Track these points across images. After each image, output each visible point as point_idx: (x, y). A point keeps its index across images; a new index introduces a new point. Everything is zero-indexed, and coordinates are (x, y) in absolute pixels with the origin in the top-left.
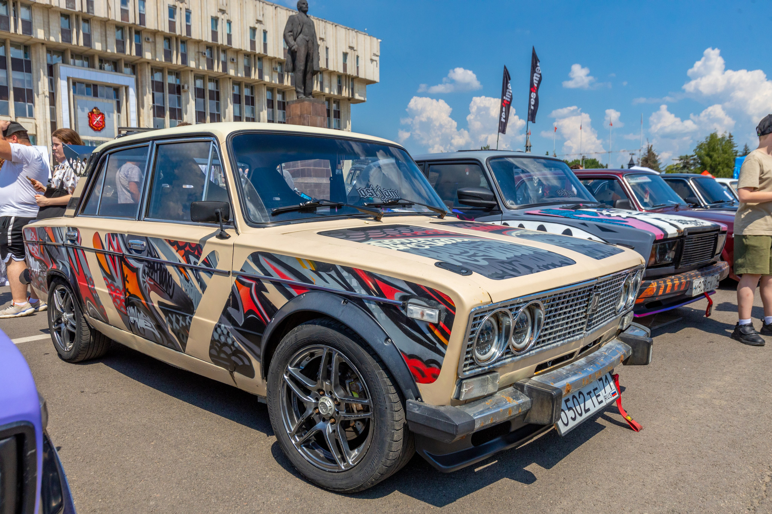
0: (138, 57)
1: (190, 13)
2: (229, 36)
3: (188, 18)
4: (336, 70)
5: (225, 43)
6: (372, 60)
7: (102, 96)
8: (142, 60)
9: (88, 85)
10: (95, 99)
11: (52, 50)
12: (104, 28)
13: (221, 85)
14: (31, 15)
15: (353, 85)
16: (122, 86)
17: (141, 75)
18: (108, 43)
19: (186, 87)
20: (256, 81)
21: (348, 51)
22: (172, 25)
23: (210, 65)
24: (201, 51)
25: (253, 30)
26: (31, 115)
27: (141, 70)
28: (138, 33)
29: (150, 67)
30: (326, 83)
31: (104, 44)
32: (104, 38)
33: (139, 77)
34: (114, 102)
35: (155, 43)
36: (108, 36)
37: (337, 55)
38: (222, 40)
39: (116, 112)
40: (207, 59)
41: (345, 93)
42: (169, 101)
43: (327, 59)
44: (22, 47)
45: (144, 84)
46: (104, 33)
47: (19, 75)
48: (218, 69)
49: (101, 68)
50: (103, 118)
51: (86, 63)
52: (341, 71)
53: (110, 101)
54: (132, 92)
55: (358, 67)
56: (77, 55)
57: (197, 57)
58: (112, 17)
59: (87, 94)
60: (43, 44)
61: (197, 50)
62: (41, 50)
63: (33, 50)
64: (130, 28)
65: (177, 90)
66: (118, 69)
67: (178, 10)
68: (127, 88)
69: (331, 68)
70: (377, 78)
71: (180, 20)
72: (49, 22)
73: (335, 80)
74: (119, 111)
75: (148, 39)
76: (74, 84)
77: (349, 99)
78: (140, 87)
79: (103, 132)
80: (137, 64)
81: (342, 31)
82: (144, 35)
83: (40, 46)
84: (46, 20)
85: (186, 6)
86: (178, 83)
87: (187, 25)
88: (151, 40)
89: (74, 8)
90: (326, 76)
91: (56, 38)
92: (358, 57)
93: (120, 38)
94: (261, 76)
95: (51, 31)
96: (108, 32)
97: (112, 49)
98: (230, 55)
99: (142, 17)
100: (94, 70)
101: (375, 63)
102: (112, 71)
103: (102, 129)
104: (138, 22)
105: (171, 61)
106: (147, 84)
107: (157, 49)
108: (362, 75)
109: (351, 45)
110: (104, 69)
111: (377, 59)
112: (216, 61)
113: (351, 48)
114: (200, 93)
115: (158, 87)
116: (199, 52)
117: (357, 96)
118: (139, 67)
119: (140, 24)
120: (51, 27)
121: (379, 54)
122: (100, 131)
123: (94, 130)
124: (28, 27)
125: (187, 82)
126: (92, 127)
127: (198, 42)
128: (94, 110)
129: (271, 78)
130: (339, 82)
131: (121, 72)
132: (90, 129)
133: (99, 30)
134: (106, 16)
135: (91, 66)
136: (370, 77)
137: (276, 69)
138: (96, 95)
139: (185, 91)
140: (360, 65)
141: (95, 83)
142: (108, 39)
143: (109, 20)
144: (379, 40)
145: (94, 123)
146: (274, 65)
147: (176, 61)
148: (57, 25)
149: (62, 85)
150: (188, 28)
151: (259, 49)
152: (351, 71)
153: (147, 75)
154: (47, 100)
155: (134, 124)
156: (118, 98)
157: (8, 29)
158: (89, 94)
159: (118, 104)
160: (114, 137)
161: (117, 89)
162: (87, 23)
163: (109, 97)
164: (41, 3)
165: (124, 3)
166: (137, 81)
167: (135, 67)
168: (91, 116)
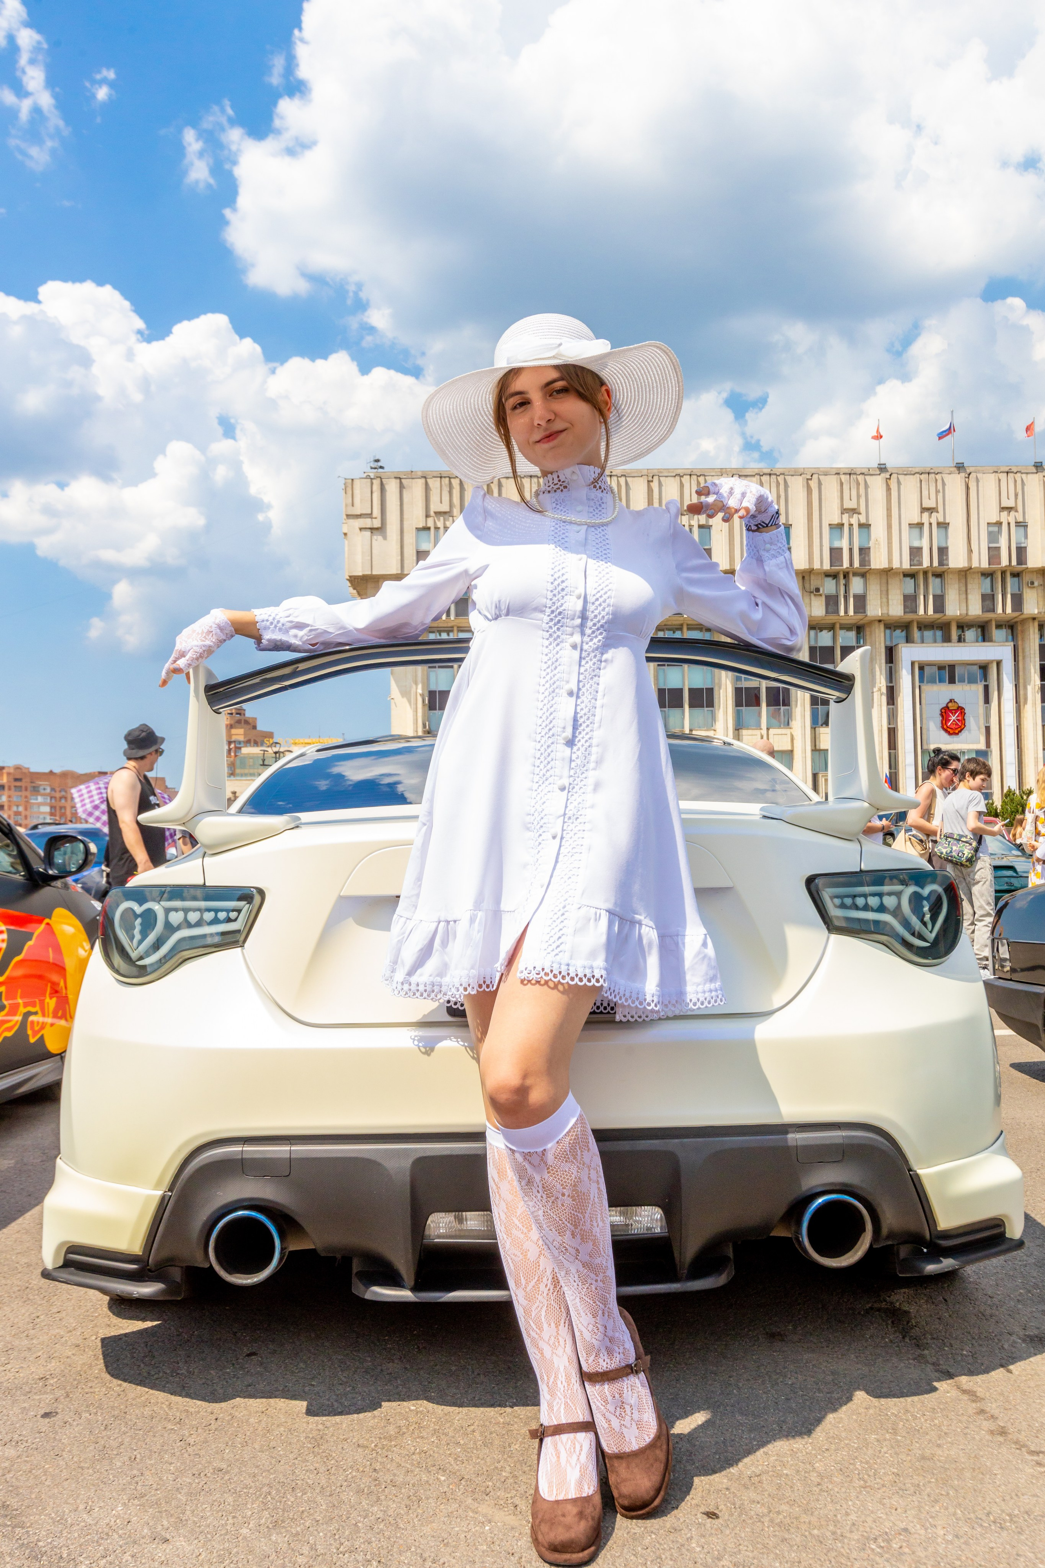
0: (1017, 614)
7: (962, 680)
8: (1023, 616)
9: (941, 668)
10: (952, 686)
11: (890, 625)
12: (963, 581)
14: (865, 587)
16: (992, 661)
17: (1023, 639)
18: (969, 601)
27: (1023, 632)
29: (1036, 624)
31: (963, 604)
32: (964, 596)
33: (1020, 643)
34: (979, 688)
35: (1043, 586)
36: (969, 591)
39: (981, 702)
44: (855, 628)
45: (1027, 653)
46: (964, 589)
49: (960, 639)
50: (962, 714)
51: (938, 636)
53: (974, 687)
54: (1008, 670)
56: (925, 626)
58: (974, 563)
59: (940, 681)
60: (880, 621)
62: (877, 631)
63: (867, 629)
64: (1003, 573)
66: (986, 638)
68: (999, 663)
72: (887, 590)
74: (987, 700)
75: (1031, 583)
76: (921, 668)
78: (1020, 658)
79: (964, 734)
80: (1016, 622)
82: (1023, 579)
83: (877, 623)
84: (884, 588)
88: (1035, 584)
89: (921, 564)
91: (896, 610)
93: (989, 591)
95: (890, 602)
96: (969, 586)
97: (975, 609)
99: (1021, 553)
100: (949, 644)
102: (977, 641)
103: (960, 731)
104: (1013, 562)
106: (1032, 652)
110: (964, 641)
118: (1019, 628)
119: (1018, 564)
120: (890, 597)
122: (957, 734)
123: (950, 734)
124: (861, 601)
126: (946, 731)
128: (950, 705)
131: (990, 640)
132: (943, 733)
133: (957, 586)
134: (966, 564)
135: (947, 639)
138: (952, 681)
141: (950, 663)
142: (970, 597)
143: (970, 569)
145: (949, 723)
148: (898, 592)
149: (904, 675)
153: (1032, 636)
154: (884, 699)
155: (1009, 719)
156: (986, 680)
157: (837, 612)
158: (941, 681)
159: (986, 688)
160: (979, 743)
161: (984, 668)
162: (938, 580)
163: (972, 680)
164: (878, 567)
165: (993, 537)
166: (1015, 649)
167: (1013, 629)
168: (945, 712)
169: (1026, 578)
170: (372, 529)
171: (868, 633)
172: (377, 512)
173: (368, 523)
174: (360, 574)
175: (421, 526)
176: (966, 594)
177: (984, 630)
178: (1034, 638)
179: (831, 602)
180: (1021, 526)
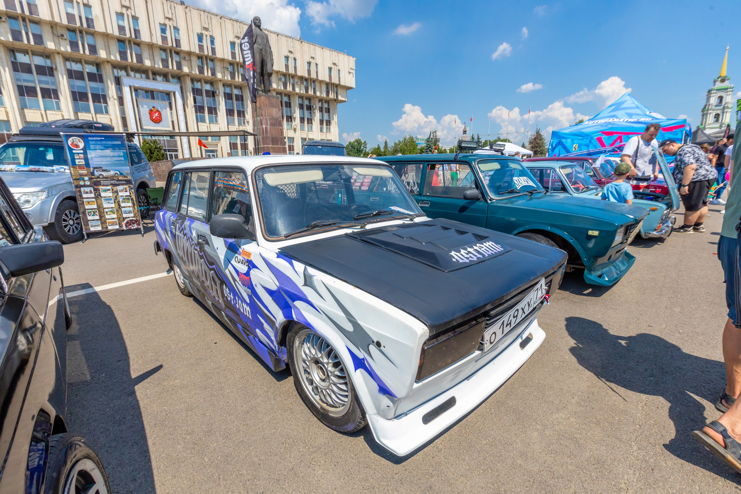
0: (179, 71)
1: (214, 39)
3: (212, 42)
4: (323, 79)
6: (350, 73)
7: (158, 99)
8: (183, 73)
9: (147, 91)
10: (153, 101)
11: (115, 66)
12: (151, 50)
14: (95, 41)
15: (337, 90)
16: (171, 92)
18: (155, 61)
19: (217, 92)
21: (332, 66)
22: (201, 47)
23: (233, 77)
24: (225, 66)
26: (107, 112)
27: (184, 81)
28: (176, 53)
29: (189, 78)
30: (317, 88)
31: (153, 61)
32: (152, 57)
33: (183, 85)
34: (167, 103)
35: (190, 60)
36: (155, 56)
37: (324, 69)
38: (239, 59)
39: (168, 109)
40: (231, 73)
41: (332, 96)
42: (206, 101)
43: (317, 72)
44: (95, 65)
45: (187, 90)
46: (152, 54)
47: (94, 85)
49: (154, 79)
50: (160, 114)
51: (144, 76)
52: (327, 80)
53: (164, 102)
54: (178, 96)
55: (339, 78)
56: (137, 70)
57: (223, 71)
58: (154, 42)
60: (108, 62)
61: (222, 66)
62: (107, 67)
63: (102, 67)
64: (171, 51)
65: (213, 94)
66: (167, 80)
67: (204, 37)
68: (174, 93)
69: (320, 78)
70: (353, 85)
71: (206, 43)
72: (109, 46)
73: (324, 87)
74: (171, 109)
75: (185, 58)
76: (135, 90)
77: (335, 100)
78: (184, 92)
79: (161, 123)
81: (327, 52)
83: (106, 63)
84: (107, 44)
85: (210, 34)
86: (213, 89)
87: (212, 48)
88: (187, 59)
89: (125, 35)
90: (317, 84)
91: (116, 57)
92: (339, 70)
93: (165, 58)
95: (112, 53)
96: (154, 53)
97: (159, 65)
99: (178, 42)
100: (149, 80)
101: (352, 74)
102: (163, 81)
103: (160, 122)
104: (174, 45)
105: (203, 73)
106: (189, 90)
107: (193, 65)
108: (342, 83)
109: (334, 62)
110: (156, 80)
111: (354, 72)
112: (237, 73)
113: (334, 64)
114: (228, 97)
115: (196, 92)
116: (224, 67)
117: (340, 98)
118: (182, 79)
119: (177, 47)
120: (110, 49)
121: (354, 68)
122: (158, 123)
123: (155, 123)
124: (93, 49)
125: (218, 89)
126: (152, 120)
127: (223, 60)
128: (153, 109)
129: (278, 85)
130: (327, 88)
131: (169, 82)
132: (151, 122)
133: (148, 52)
134: (150, 41)
135: (147, 78)
136: (348, 85)
137: (281, 79)
138: (153, 98)
139: (217, 95)
140: (341, 76)
141: (152, 90)
142: (155, 58)
143: (153, 44)
144: (355, 59)
145: (154, 118)
146: (279, 76)
147: (207, 73)
148: (115, 48)
149: (126, 91)
152: (335, 80)
153: (188, 83)
154: (116, 102)
155: (182, 117)
156: (170, 100)
157: (79, 51)
158: (147, 97)
159: (170, 104)
160: (169, 127)
161: (168, 94)
162: (136, 47)
163: (163, 100)
164: (99, 30)
165: (163, 31)
166: (181, 88)
167: (179, 78)
168: (151, 112)
169: (182, 55)
171: (103, 68)
176: (153, 57)
177: (165, 76)
178: (189, 85)
179: (74, 45)
180: (176, 29)
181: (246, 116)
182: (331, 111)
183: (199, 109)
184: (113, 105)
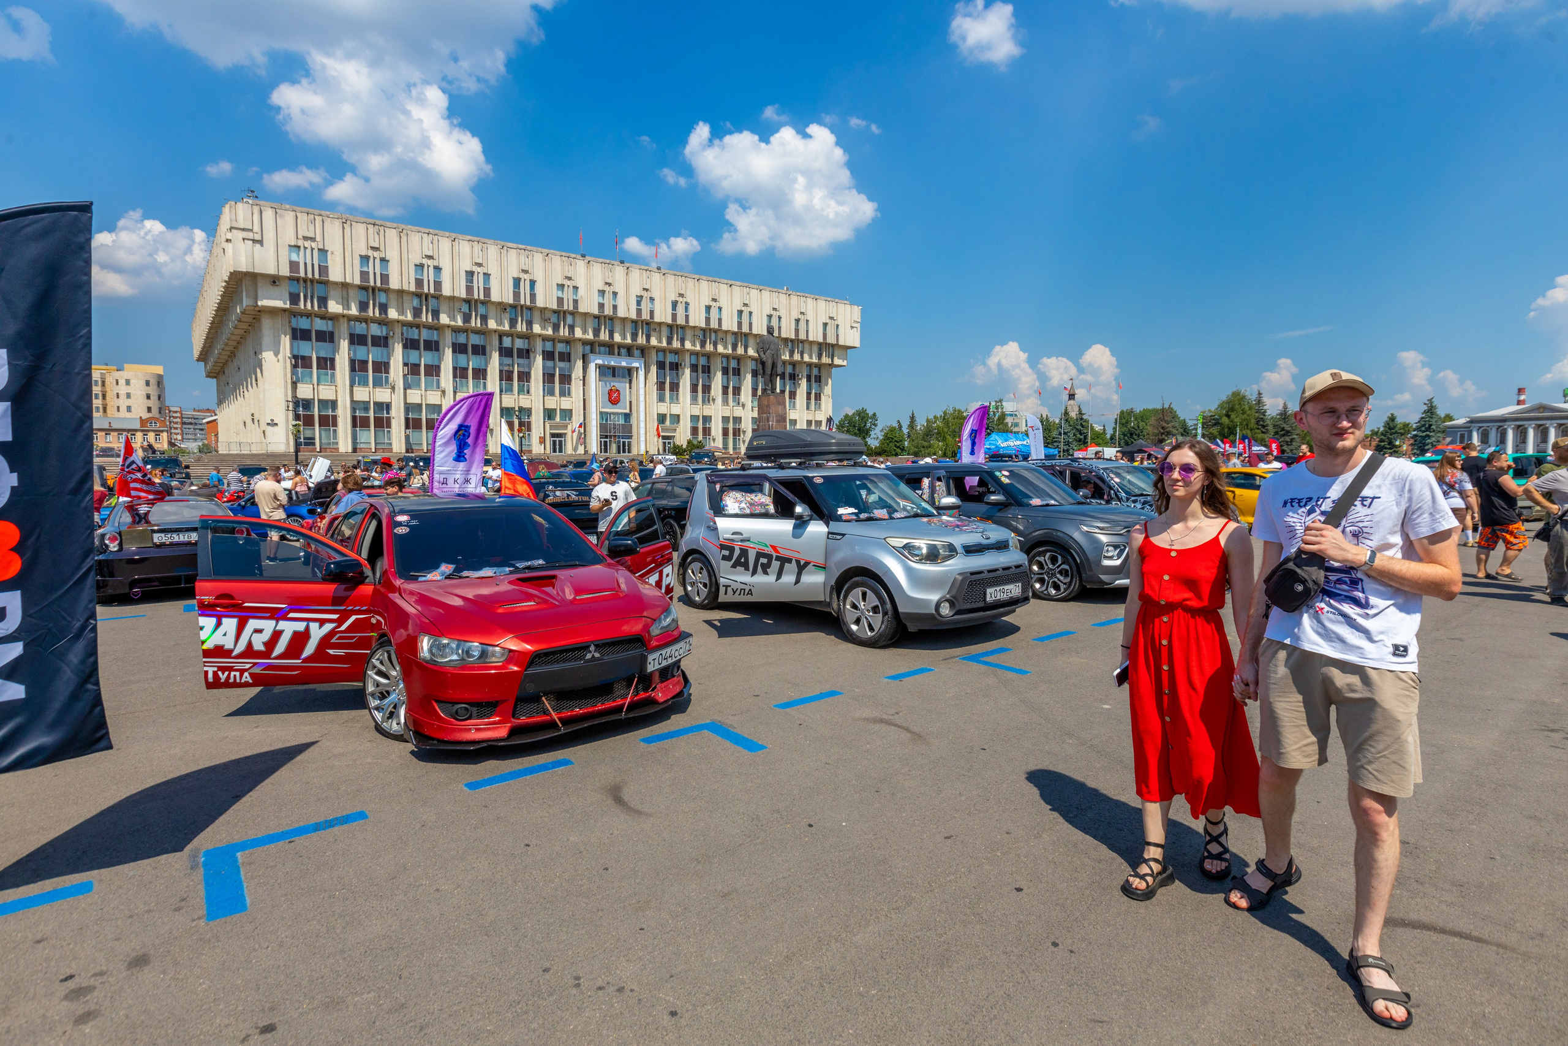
0: (647, 344)
1: (689, 305)
2: (720, 320)
3: (686, 309)
4: (815, 339)
5: (717, 327)
6: (853, 327)
7: (619, 376)
8: (650, 346)
9: (609, 369)
10: (614, 380)
11: (585, 343)
12: (623, 324)
13: (712, 360)
14: (575, 321)
15: (833, 352)
16: (634, 368)
17: (649, 358)
18: (626, 335)
19: (683, 364)
20: (741, 355)
21: (828, 321)
22: (674, 316)
23: (703, 344)
24: (696, 334)
25: (740, 312)
26: (570, 394)
27: (648, 354)
28: (647, 324)
29: (655, 351)
30: (806, 351)
31: (623, 337)
32: (623, 332)
33: (647, 360)
34: (628, 381)
35: (660, 331)
36: (626, 330)
37: (817, 326)
38: (714, 325)
39: (629, 388)
40: (701, 341)
41: (826, 360)
42: (669, 376)
43: (807, 331)
44: (566, 342)
45: (650, 365)
46: (623, 329)
47: (562, 364)
48: (709, 348)
49: (619, 354)
50: (619, 394)
51: (608, 352)
52: (821, 340)
53: (624, 380)
54: (642, 373)
55: (837, 335)
56: (602, 344)
57: (692, 340)
58: (629, 316)
59: (609, 377)
60: (581, 341)
61: (694, 334)
62: (578, 345)
63: (572, 344)
64: (642, 323)
65: (676, 367)
66: (632, 355)
67: (679, 304)
68: (637, 369)
69: (811, 339)
70: (857, 344)
71: (680, 311)
72: (586, 325)
73: (815, 349)
74: (631, 388)
75: (655, 329)
76: (600, 369)
77: (830, 365)
78: (647, 367)
80: (645, 348)
81: (822, 304)
82: (653, 326)
83: (579, 342)
84: (584, 323)
85: (685, 300)
86: (677, 361)
87: (685, 316)
88: (657, 330)
89: (604, 312)
90: (807, 346)
91: (590, 336)
92: (838, 326)
93: (634, 331)
94: (746, 351)
95: (587, 331)
96: (626, 328)
97: (628, 340)
98: (720, 335)
99: (651, 313)
100: (614, 356)
101: (855, 329)
102: (627, 357)
103: (618, 403)
104: (648, 317)
105: (672, 344)
106: (653, 364)
107: (662, 337)
108: (841, 343)
109: (831, 315)
110: (621, 356)
111: (858, 325)
112: (708, 342)
113: (831, 318)
114: (694, 368)
115: (661, 366)
117: (837, 361)
118: (647, 352)
119: (650, 318)
120: (586, 328)
121: (859, 321)
123: (613, 404)
124: (572, 329)
125: (684, 360)
126: (611, 402)
127: (695, 328)
128: (613, 389)
130: (820, 350)
131: (634, 357)
133: (620, 327)
134: (626, 316)
135: (611, 353)
136: (850, 343)
138: (614, 376)
139: (682, 368)
140: (840, 333)
141: (615, 367)
142: (626, 333)
144: (860, 308)
145: (613, 398)
146: (756, 341)
147: (676, 344)
148: (591, 326)
149: (592, 371)
150: (687, 317)
151: (745, 329)
152: (831, 340)
154: (580, 383)
155: (642, 398)
156: (631, 378)
157: (558, 331)
159: (631, 383)
160: (627, 409)
161: (630, 371)
162: (611, 322)
163: (623, 376)
164: (582, 311)
165: (639, 303)
166: (645, 363)
167: (644, 351)
168: (611, 393)
170: (254, 241)
171: (575, 347)
172: (256, 228)
173: (250, 235)
174: (245, 270)
175: (293, 244)
177: (629, 350)
178: (654, 357)
179: (556, 328)
180: (652, 299)
181: (713, 393)
182: (823, 379)
183: (661, 386)
184: (576, 386)
